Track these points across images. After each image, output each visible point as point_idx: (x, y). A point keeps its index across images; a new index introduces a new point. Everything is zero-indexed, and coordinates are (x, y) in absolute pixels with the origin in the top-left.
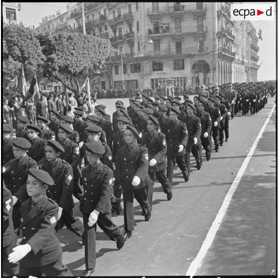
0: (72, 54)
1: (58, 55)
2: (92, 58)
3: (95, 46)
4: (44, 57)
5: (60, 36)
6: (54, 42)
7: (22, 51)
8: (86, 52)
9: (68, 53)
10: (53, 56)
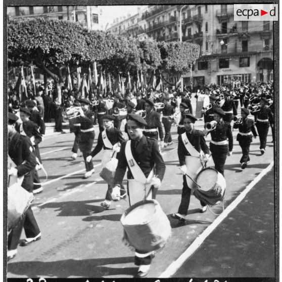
0: (178, 58)
1: (169, 59)
2: (188, 60)
3: (190, 51)
4: (161, 60)
5: (171, 45)
6: (167, 50)
7: (151, 57)
8: (185, 56)
9: (175, 57)
10: (167, 59)
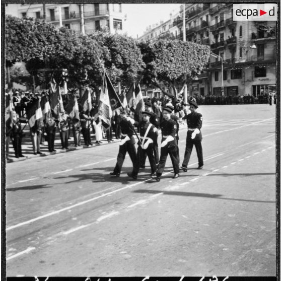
0: (171, 61)
1: (157, 62)
2: (191, 64)
3: (194, 53)
4: (144, 64)
5: (160, 44)
6: (154, 50)
7: (124, 59)
8: (185, 58)
9: (167, 61)
10: (153, 63)
